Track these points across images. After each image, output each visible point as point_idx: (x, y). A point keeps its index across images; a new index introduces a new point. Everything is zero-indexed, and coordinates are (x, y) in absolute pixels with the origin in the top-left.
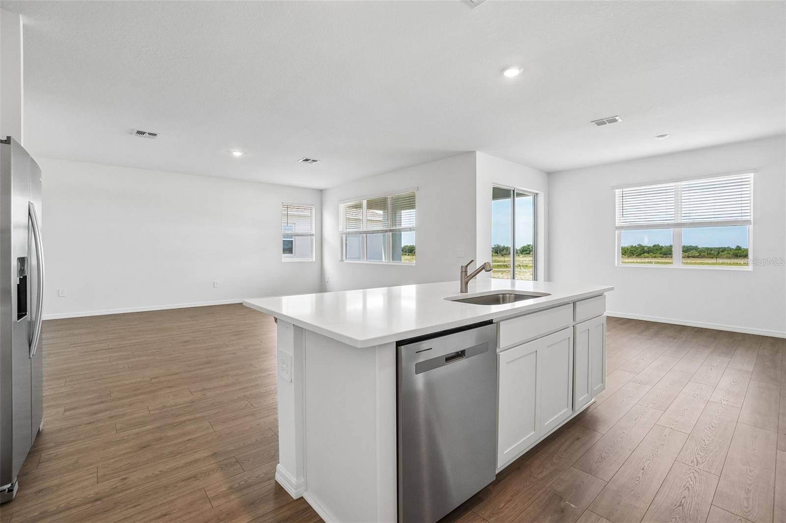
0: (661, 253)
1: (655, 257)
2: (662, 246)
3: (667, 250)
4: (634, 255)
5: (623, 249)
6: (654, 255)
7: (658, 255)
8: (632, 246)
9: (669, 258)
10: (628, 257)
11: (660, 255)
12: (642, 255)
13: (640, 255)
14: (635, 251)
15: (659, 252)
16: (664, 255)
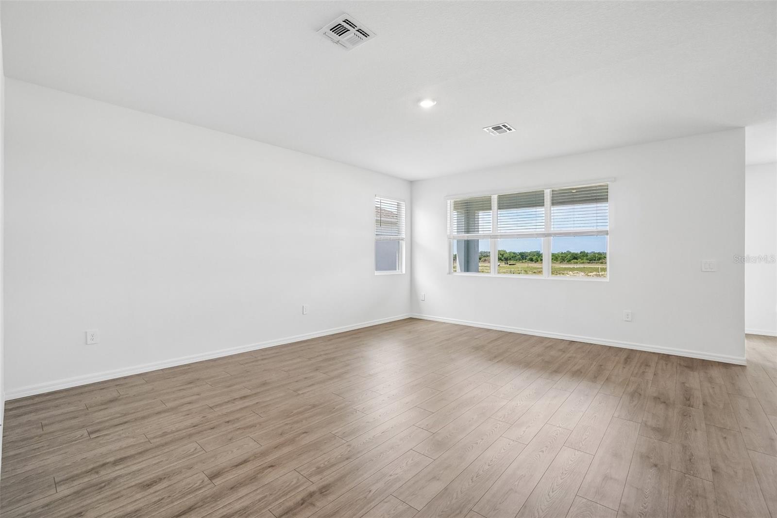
0: (587, 259)
1: (583, 263)
2: (588, 253)
3: (593, 256)
4: (565, 261)
5: (553, 255)
6: (583, 261)
7: (585, 261)
8: (562, 253)
9: (594, 264)
10: (560, 263)
11: (587, 261)
12: (572, 261)
13: (570, 261)
14: (565, 257)
15: (585, 258)
16: (590, 261)
